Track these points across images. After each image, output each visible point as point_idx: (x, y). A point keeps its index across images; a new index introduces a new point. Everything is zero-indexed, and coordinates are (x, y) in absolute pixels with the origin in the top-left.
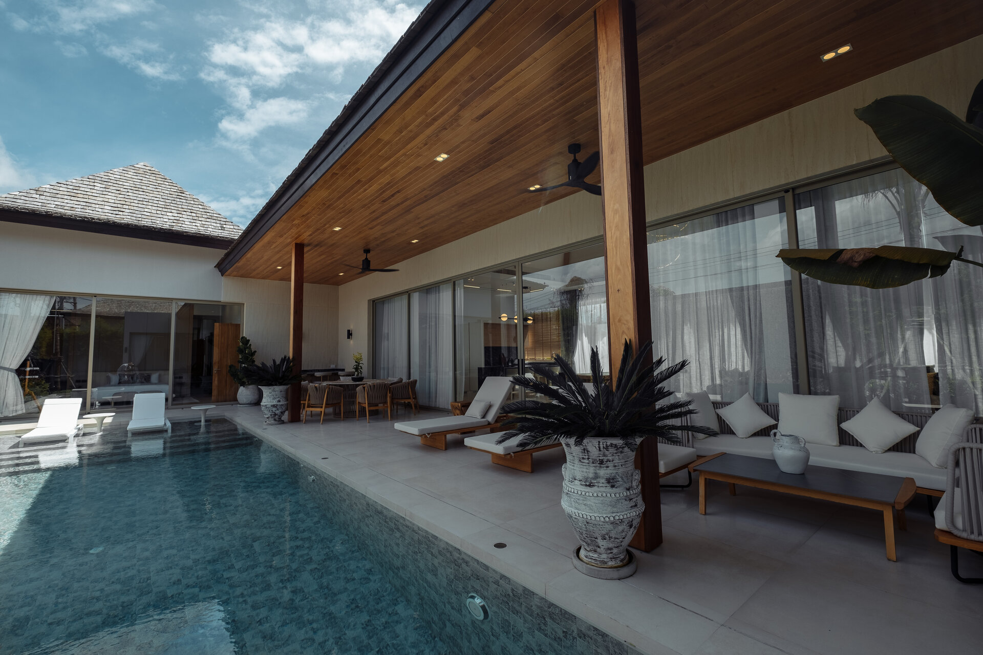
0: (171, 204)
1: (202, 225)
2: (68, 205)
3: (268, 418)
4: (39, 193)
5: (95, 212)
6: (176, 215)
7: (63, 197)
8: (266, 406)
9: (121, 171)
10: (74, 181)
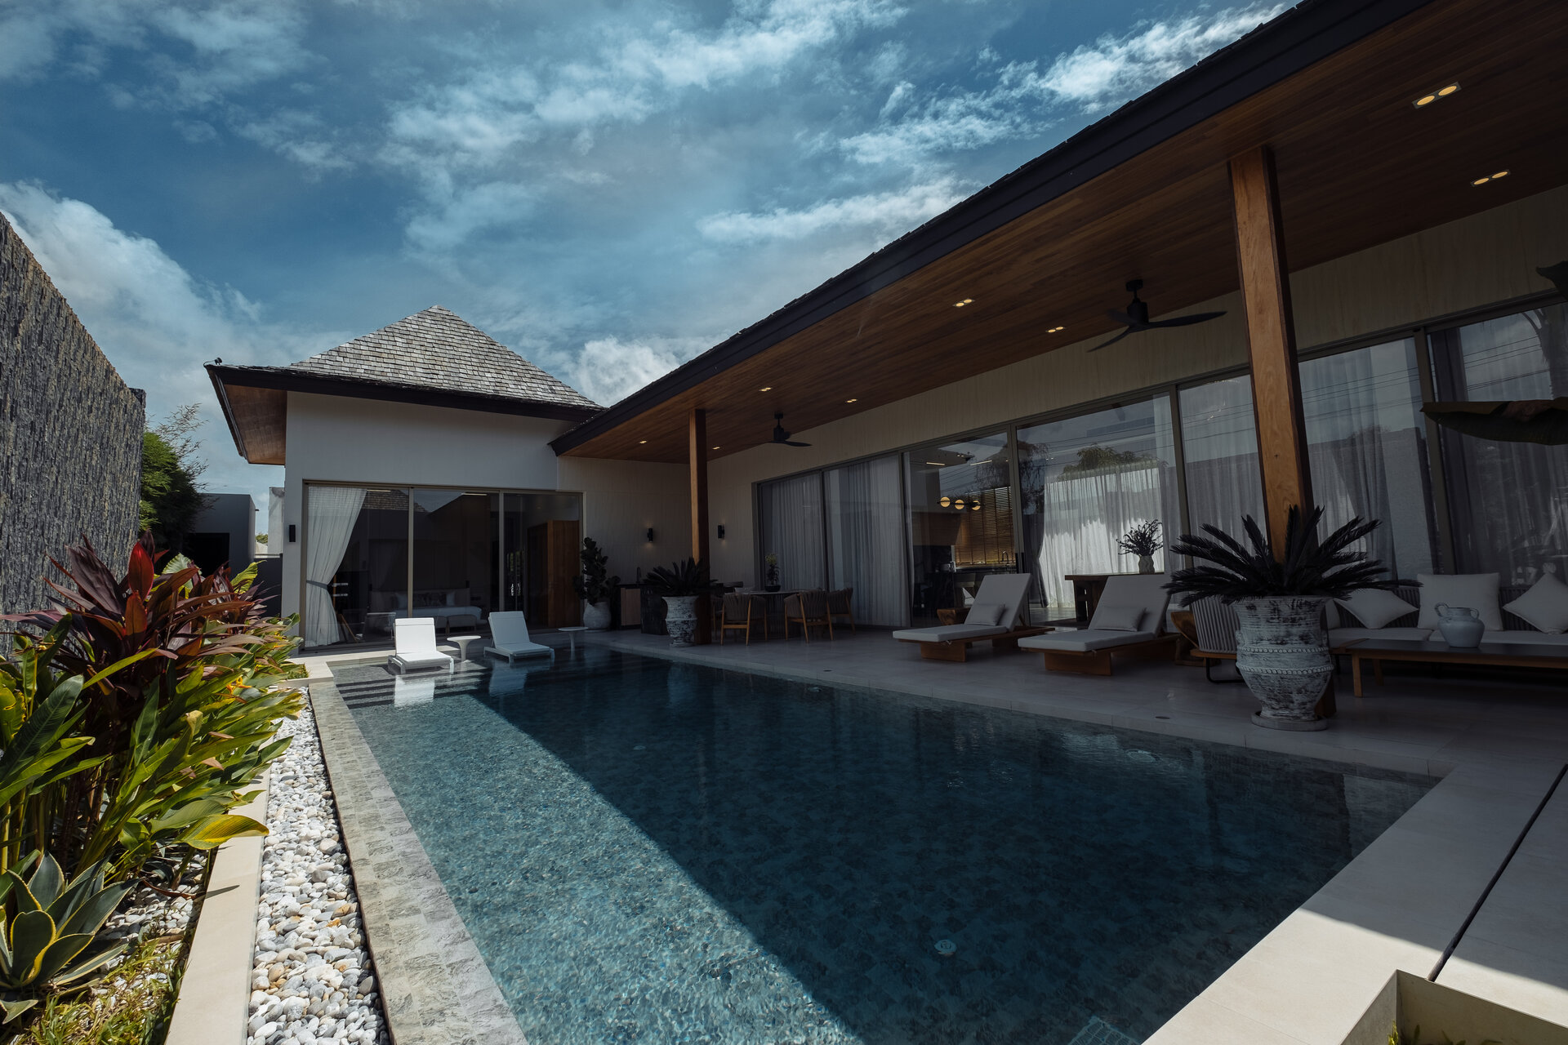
0: (486, 362)
1: (529, 388)
2: (377, 369)
3: (676, 638)
4: (341, 354)
5: (408, 377)
6: (495, 375)
7: (367, 358)
8: (675, 622)
9: (416, 319)
10: (371, 336)
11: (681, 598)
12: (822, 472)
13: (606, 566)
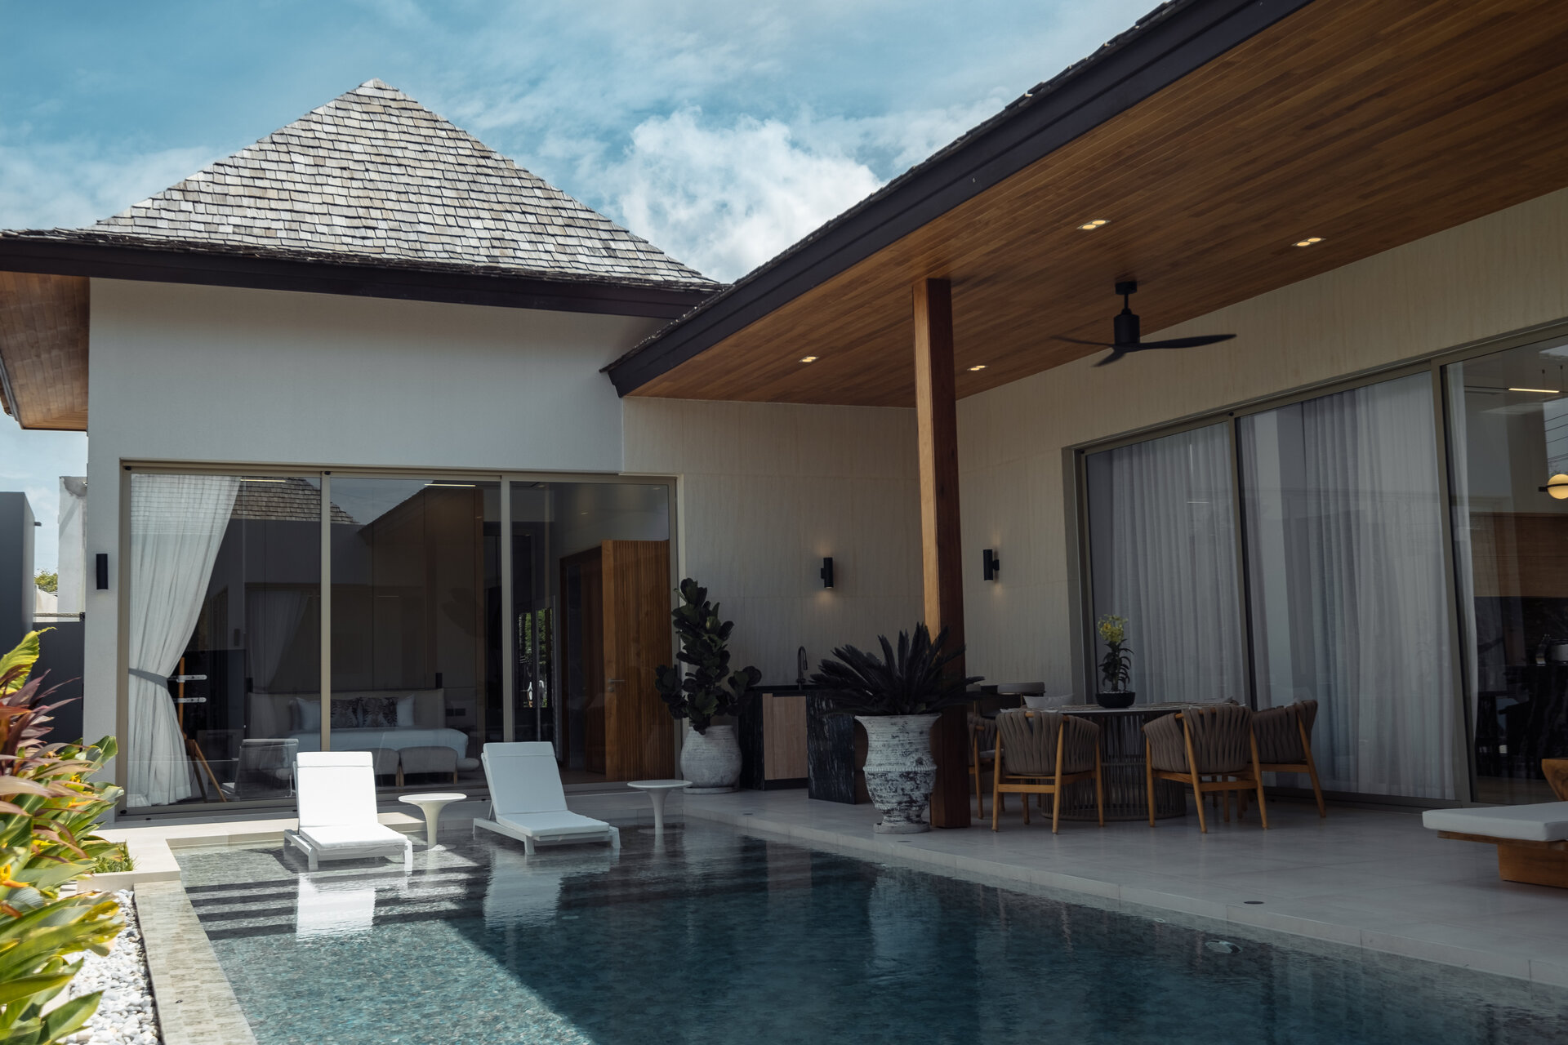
0: (473, 195)
1: (560, 249)
2: (258, 223)
3: (888, 812)
4: (190, 196)
5: (317, 237)
6: (491, 224)
7: (238, 201)
8: (884, 774)
9: (333, 112)
10: (246, 154)
11: (900, 720)
12: (1235, 419)
13: (731, 644)
